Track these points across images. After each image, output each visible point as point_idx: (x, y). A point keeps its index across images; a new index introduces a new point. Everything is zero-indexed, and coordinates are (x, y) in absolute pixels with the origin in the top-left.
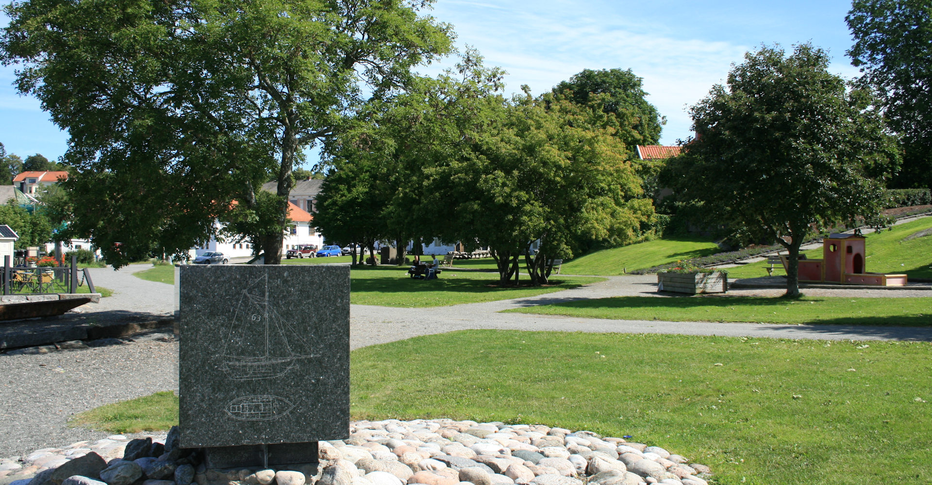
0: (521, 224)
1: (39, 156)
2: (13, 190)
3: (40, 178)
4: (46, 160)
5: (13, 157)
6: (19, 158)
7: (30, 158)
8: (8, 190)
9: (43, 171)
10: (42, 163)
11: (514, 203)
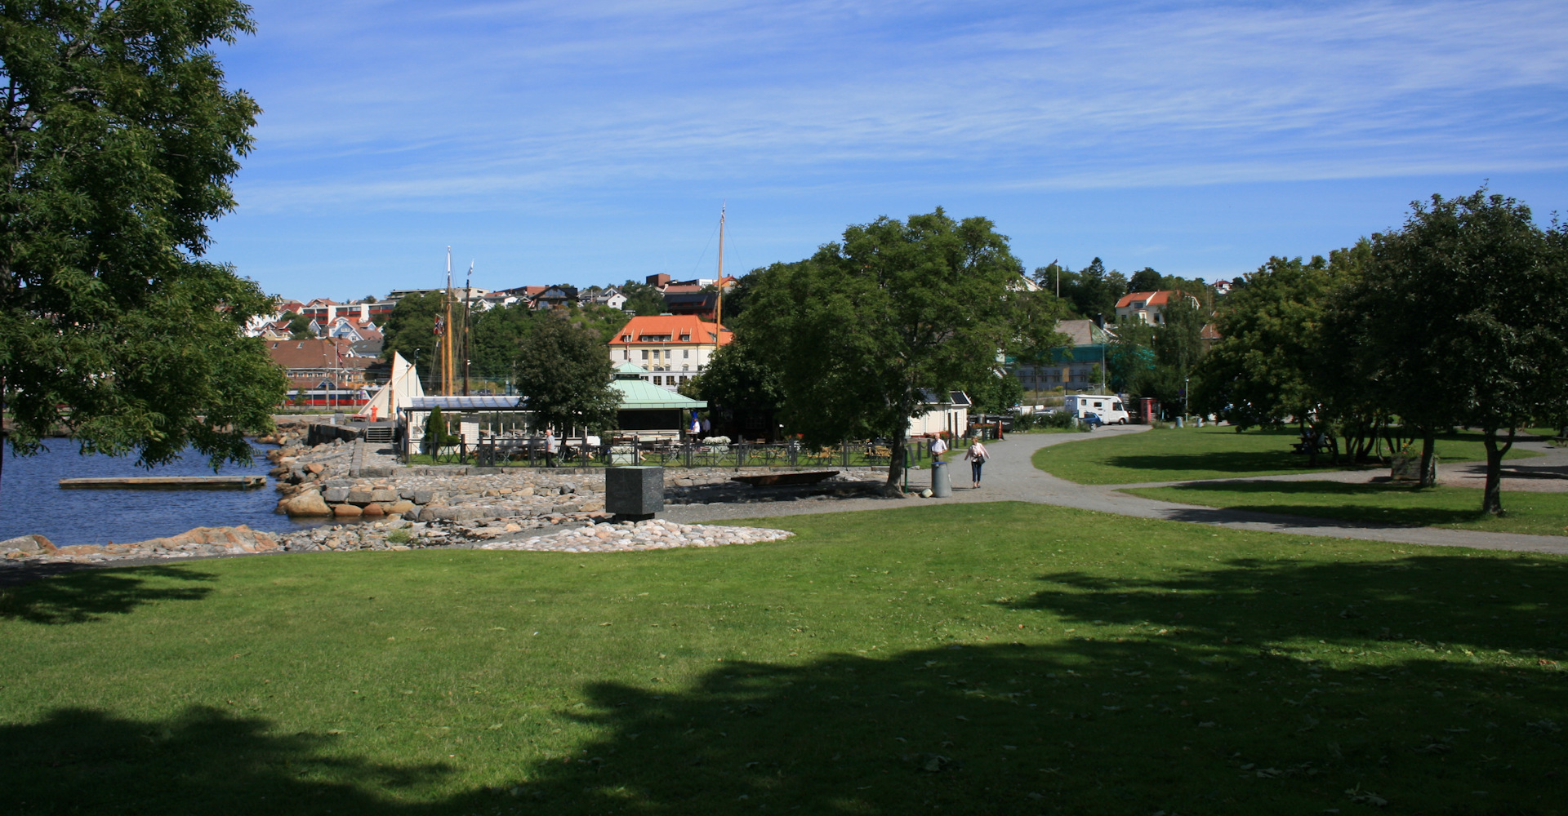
0: (1280, 402)
1: (1149, 270)
2: (1088, 325)
3: (1148, 301)
4: (1158, 275)
5: (1115, 274)
6: (1123, 276)
7: (1137, 274)
8: (1083, 326)
9: (1153, 291)
10: (1153, 279)
11: (1273, 381)
